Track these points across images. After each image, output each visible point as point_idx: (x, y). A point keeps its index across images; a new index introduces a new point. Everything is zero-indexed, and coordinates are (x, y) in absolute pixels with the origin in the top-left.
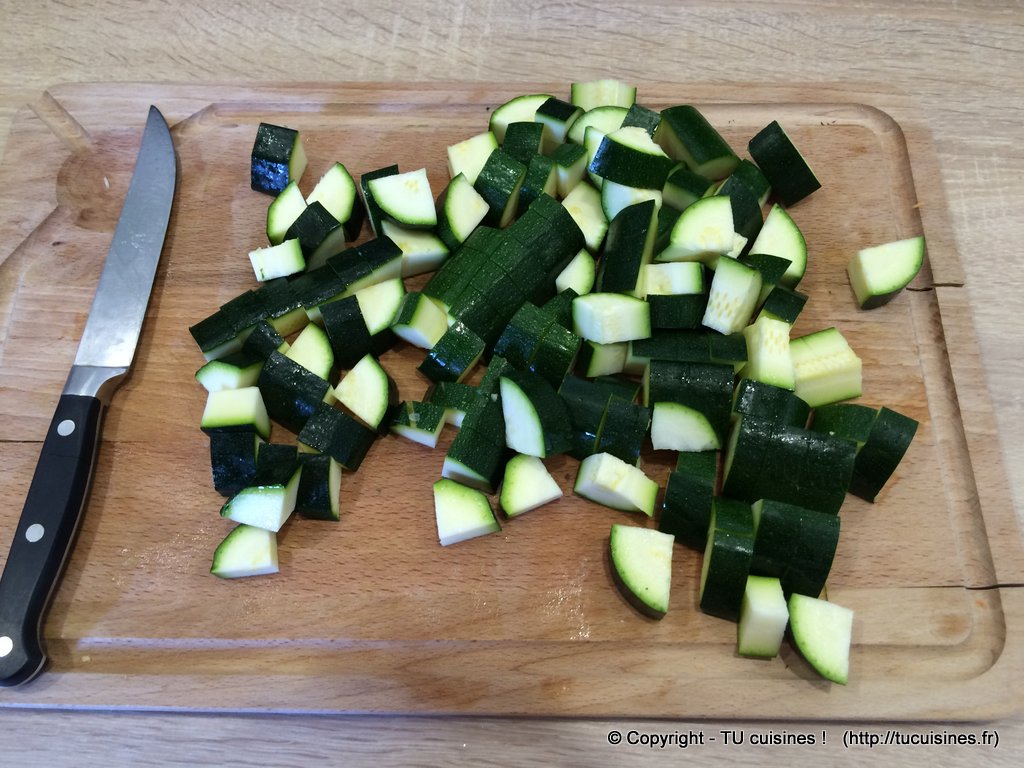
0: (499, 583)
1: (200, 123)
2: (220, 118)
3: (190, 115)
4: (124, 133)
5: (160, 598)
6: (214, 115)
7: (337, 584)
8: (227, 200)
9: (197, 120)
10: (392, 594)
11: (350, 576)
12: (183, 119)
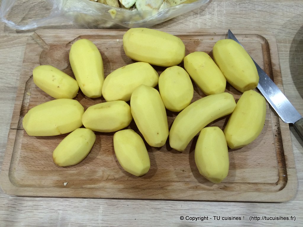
12: (72, 40)
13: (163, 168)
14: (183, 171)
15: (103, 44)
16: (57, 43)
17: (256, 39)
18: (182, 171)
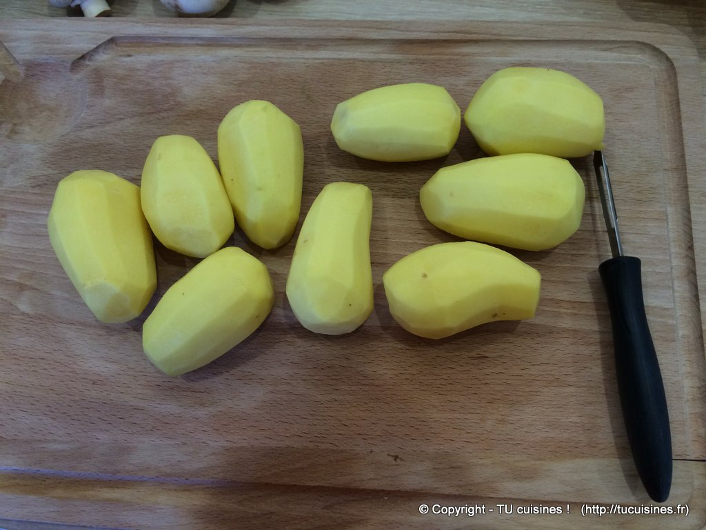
0: (317, 439)
1: (103, 53)
2: (119, 48)
3: (96, 46)
4: (44, 61)
5: (60, 439)
6: (114, 46)
7: (192, 435)
8: (120, 119)
9: (101, 50)
10: (234, 445)
11: (202, 429)
12: (91, 49)
13: (335, 448)
14: (396, 458)
15: (178, 61)
16: (45, 57)
17: (639, 56)
18: (391, 459)
